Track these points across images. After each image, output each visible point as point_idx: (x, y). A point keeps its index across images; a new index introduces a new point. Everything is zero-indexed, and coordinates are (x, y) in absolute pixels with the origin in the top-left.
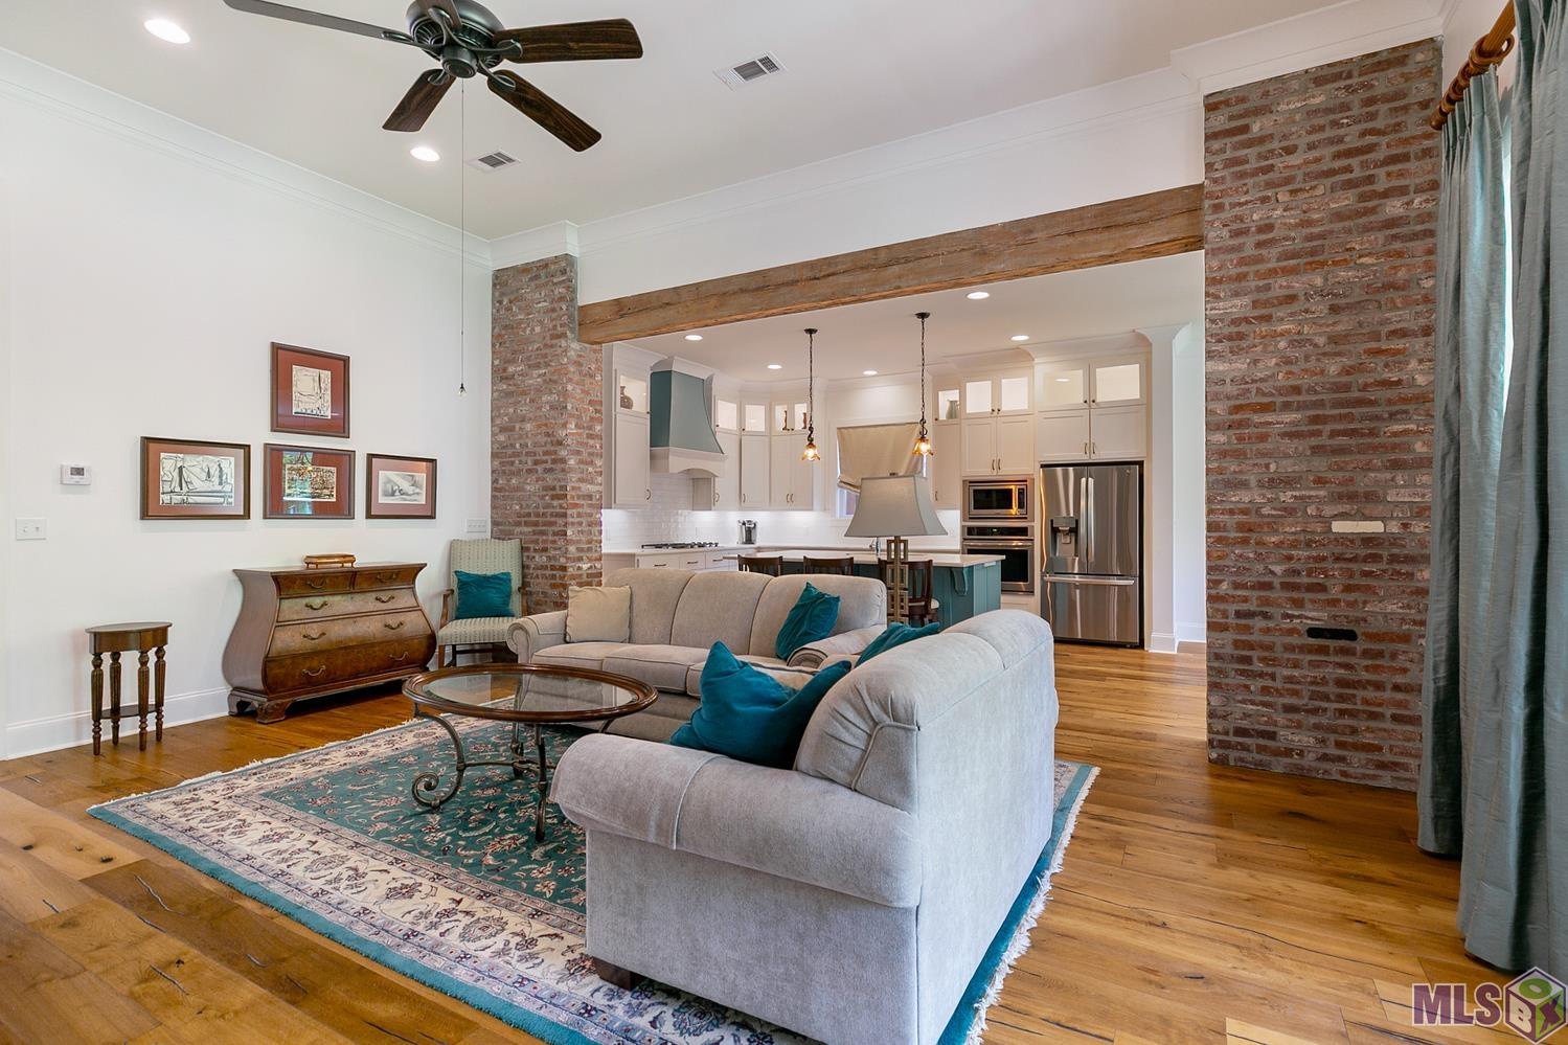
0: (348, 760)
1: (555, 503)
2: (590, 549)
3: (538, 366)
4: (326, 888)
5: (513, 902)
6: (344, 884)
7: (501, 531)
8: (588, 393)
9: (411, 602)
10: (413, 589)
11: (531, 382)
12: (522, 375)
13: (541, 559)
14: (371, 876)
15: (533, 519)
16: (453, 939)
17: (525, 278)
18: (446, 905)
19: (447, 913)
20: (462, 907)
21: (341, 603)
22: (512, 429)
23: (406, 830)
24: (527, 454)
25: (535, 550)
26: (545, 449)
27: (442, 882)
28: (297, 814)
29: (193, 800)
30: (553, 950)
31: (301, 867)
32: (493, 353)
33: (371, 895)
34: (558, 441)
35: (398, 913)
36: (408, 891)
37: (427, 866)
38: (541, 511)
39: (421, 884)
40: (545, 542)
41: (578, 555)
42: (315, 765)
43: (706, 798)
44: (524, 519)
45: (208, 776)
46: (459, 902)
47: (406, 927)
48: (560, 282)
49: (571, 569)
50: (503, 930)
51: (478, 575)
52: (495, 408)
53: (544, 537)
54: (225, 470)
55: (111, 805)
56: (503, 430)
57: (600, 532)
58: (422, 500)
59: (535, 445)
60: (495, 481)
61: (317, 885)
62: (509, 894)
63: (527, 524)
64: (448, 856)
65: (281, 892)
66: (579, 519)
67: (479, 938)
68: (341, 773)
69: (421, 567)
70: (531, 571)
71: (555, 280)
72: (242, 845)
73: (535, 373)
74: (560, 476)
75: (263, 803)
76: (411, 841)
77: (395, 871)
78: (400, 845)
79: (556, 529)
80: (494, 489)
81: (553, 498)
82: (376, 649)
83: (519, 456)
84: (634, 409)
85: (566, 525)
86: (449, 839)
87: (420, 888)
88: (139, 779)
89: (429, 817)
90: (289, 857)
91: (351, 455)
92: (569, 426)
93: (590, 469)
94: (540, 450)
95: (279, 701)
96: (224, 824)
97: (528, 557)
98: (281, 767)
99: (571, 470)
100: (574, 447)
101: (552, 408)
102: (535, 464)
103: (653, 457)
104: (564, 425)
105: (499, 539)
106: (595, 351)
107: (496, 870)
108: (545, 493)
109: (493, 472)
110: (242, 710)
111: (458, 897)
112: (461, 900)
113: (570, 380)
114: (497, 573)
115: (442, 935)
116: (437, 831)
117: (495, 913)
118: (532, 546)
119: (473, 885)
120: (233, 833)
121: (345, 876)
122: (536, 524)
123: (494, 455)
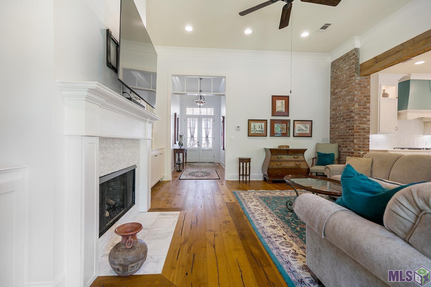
0: (279, 195)
1: (350, 131)
2: (364, 147)
3: (345, 88)
4: (259, 219)
5: (298, 242)
6: (263, 220)
7: (332, 141)
8: (364, 93)
9: (303, 159)
10: (304, 155)
11: (342, 94)
12: (340, 92)
13: (345, 150)
14: (269, 221)
15: (342, 137)
16: (278, 243)
17: (341, 61)
18: (281, 234)
19: (280, 236)
20: (284, 237)
21: (285, 157)
22: (337, 109)
23: (282, 214)
24: (341, 116)
25: (343, 147)
26: (347, 114)
27: (283, 229)
28: (263, 203)
29: (248, 194)
30: (301, 259)
31: (257, 213)
32: (331, 87)
33: (266, 225)
34: (351, 111)
35: (270, 231)
36: (274, 227)
37: (282, 223)
38: (345, 134)
39: (278, 227)
40: (346, 144)
41: (358, 149)
42: (272, 194)
43: (334, 223)
44: (340, 137)
45: (253, 190)
46: (284, 235)
47: (269, 235)
48: (352, 59)
49: (355, 153)
50: (291, 247)
51: (324, 154)
52: (331, 104)
53: (346, 143)
54: (262, 126)
55: (236, 191)
56: (334, 110)
57: (369, 141)
58: (308, 132)
59: (344, 113)
60: (331, 126)
61: (258, 218)
62: (298, 239)
63: (340, 139)
64: (288, 223)
65: (251, 216)
66: (359, 137)
67: (284, 246)
68: (276, 197)
69: (306, 150)
70: (342, 153)
71: (351, 58)
72: (250, 205)
73: (344, 90)
74: (352, 122)
75: (258, 198)
76: (282, 216)
77: (274, 222)
78: (279, 217)
79: (350, 140)
80: (331, 128)
81: (349, 130)
82: (293, 170)
83: (338, 118)
84: (390, 97)
85: (354, 138)
86: (291, 219)
87: (277, 228)
88: (242, 188)
89: (289, 213)
90: (256, 210)
91: (289, 121)
92: (355, 105)
93: (364, 120)
94: (345, 115)
95: (271, 179)
96: (250, 200)
97: (341, 149)
98: (266, 192)
99: (356, 120)
100: (357, 112)
101: (349, 101)
102: (344, 120)
103: (399, 114)
104: (353, 106)
105: (332, 143)
106: (367, 78)
107: (298, 232)
108: (346, 128)
109: (330, 123)
110: (265, 180)
111: (285, 234)
112: (285, 235)
113: (356, 90)
114: (330, 153)
115: (276, 241)
116: (289, 216)
117: (292, 242)
118: (342, 146)
119: (290, 233)
120: (250, 202)
121: (264, 218)
122: (344, 138)
123: (331, 118)
